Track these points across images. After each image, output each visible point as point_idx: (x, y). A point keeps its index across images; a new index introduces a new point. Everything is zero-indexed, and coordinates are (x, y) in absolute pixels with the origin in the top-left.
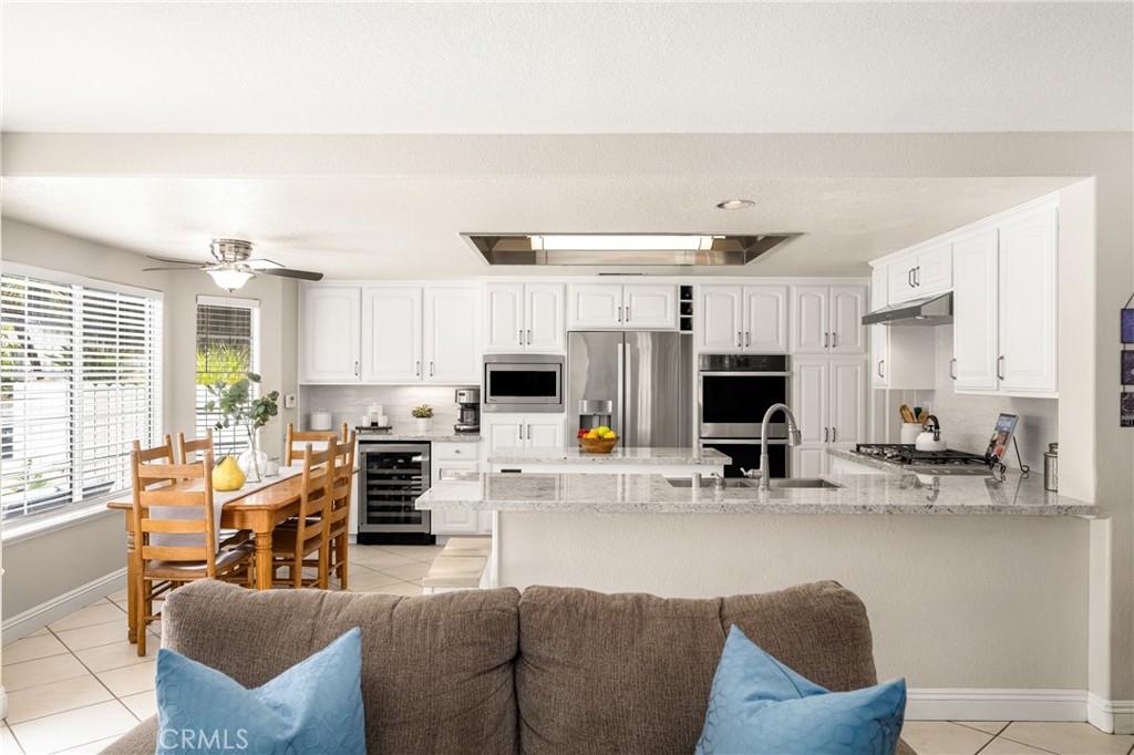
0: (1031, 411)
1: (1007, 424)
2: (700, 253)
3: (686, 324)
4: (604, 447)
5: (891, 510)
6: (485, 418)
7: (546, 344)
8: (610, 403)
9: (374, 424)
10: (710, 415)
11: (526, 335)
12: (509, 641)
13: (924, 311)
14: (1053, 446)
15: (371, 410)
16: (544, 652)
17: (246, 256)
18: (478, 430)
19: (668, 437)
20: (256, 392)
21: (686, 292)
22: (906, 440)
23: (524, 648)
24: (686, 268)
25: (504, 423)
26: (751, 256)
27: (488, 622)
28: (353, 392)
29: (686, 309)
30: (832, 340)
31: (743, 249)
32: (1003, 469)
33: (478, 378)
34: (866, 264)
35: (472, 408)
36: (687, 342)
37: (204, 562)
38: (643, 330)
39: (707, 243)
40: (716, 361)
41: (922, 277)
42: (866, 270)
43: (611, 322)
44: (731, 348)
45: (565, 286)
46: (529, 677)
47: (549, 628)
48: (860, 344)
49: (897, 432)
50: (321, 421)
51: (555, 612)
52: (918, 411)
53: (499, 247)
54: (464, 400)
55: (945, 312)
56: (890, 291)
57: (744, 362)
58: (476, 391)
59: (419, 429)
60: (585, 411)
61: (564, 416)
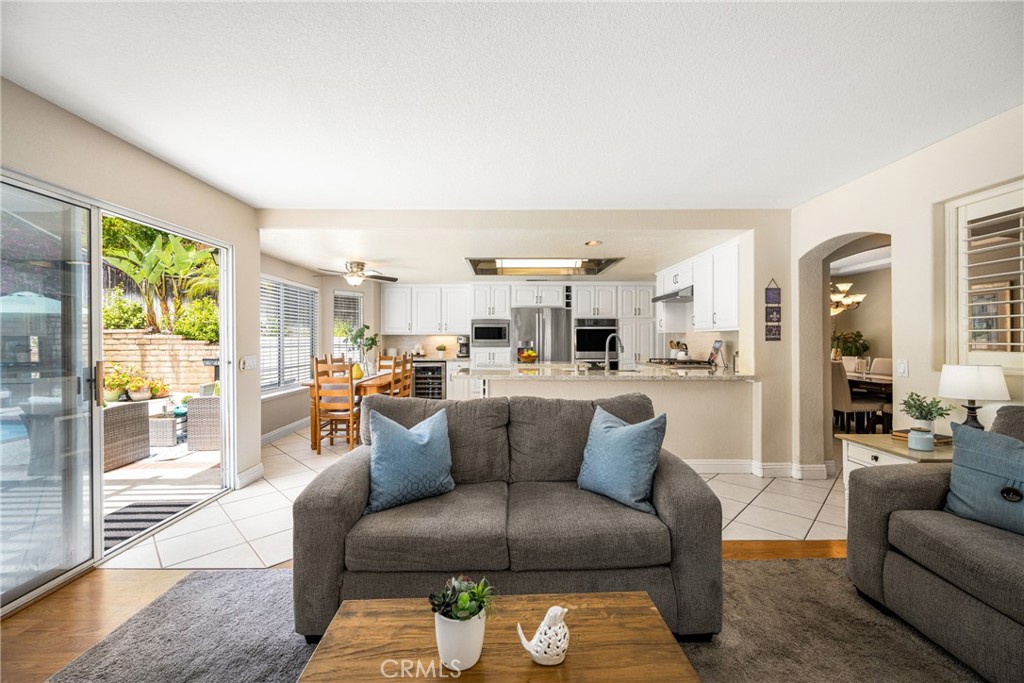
0: (729, 339)
1: (717, 345)
2: (574, 269)
3: (568, 305)
4: (531, 360)
5: (664, 379)
6: (472, 350)
7: (503, 314)
8: (532, 342)
9: (418, 354)
10: (580, 348)
11: (492, 310)
12: (506, 415)
13: (680, 294)
14: (737, 353)
15: (416, 347)
16: (521, 420)
17: (362, 269)
18: (468, 357)
19: (560, 356)
20: (368, 334)
21: (568, 289)
22: (672, 356)
23: (512, 419)
24: (568, 277)
25: (481, 353)
26: (600, 271)
27: (497, 408)
28: (407, 339)
29: (568, 297)
30: (638, 312)
31: (595, 267)
32: (716, 365)
33: (469, 331)
34: (653, 274)
35: (466, 345)
36: (569, 313)
37: (348, 410)
38: (546, 307)
39: (579, 264)
40: (581, 322)
41: (679, 279)
42: (653, 278)
43: (532, 303)
44: (590, 316)
45: (511, 287)
46: (514, 430)
47: (522, 410)
48: (651, 313)
49: (669, 353)
50: (392, 352)
51: (524, 404)
52: (678, 343)
53: (479, 267)
54: (461, 342)
55: (690, 294)
56: (664, 286)
57: (596, 322)
58: (468, 338)
59: (440, 356)
60: (520, 346)
61: (510, 349)
